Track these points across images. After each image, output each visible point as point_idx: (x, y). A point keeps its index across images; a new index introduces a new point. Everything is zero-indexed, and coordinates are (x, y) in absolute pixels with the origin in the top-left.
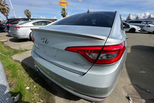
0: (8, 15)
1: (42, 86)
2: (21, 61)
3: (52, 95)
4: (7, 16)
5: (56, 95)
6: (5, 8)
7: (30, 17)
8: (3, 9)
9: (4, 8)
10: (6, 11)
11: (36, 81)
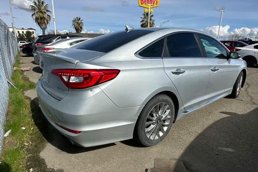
0: (46, 27)
1: (40, 130)
2: (32, 99)
3: (46, 141)
4: (44, 30)
5: (50, 142)
6: (46, 16)
7: (81, 31)
8: (41, 18)
9: (44, 17)
10: (46, 21)
11: (37, 124)
